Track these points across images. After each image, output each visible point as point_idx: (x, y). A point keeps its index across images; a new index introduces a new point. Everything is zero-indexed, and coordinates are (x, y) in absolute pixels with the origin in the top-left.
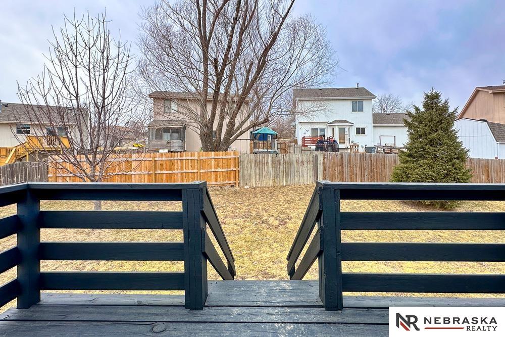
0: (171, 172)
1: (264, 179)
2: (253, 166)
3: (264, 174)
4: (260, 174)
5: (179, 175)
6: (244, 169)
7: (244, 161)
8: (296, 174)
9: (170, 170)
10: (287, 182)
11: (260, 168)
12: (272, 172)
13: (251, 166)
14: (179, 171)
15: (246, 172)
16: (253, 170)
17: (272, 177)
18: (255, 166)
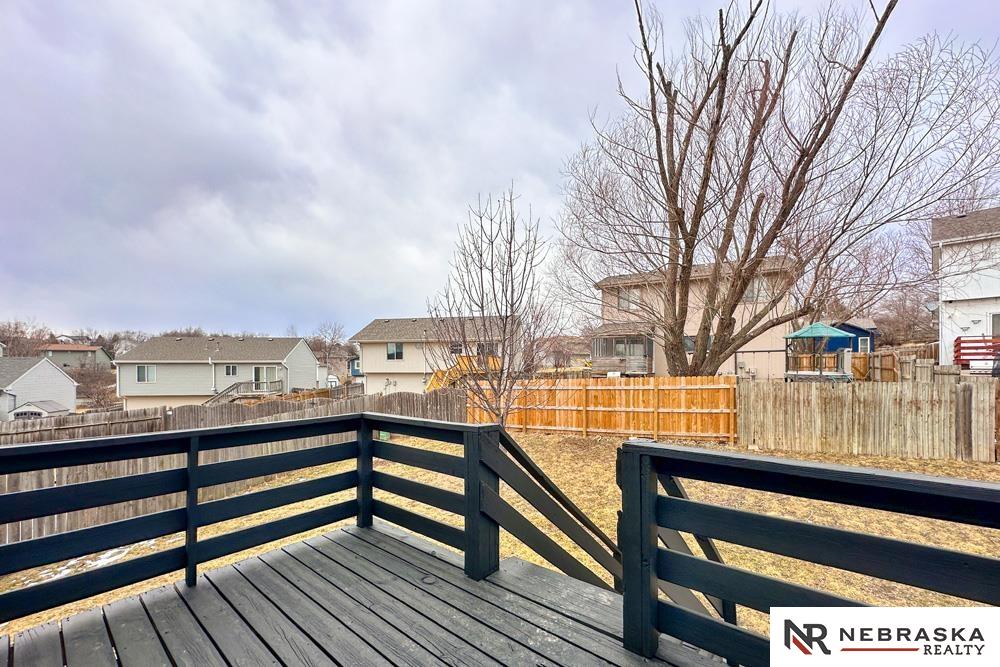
0: (610, 409)
1: (797, 435)
2: (770, 406)
3: (797, 425)
4: (786, 423)
5: (624, 414)
6: (747, 411)
7: (747, 397)
8: (892, 432)
9: (610, 406)
10: (864, 446)
11: (786, 413)
12: (819, 422)
13: (765, 407)
14: (623, 409)
15: (752, 418)
16: (770, 415)
17: (818, 433)
18: (774, 407)
